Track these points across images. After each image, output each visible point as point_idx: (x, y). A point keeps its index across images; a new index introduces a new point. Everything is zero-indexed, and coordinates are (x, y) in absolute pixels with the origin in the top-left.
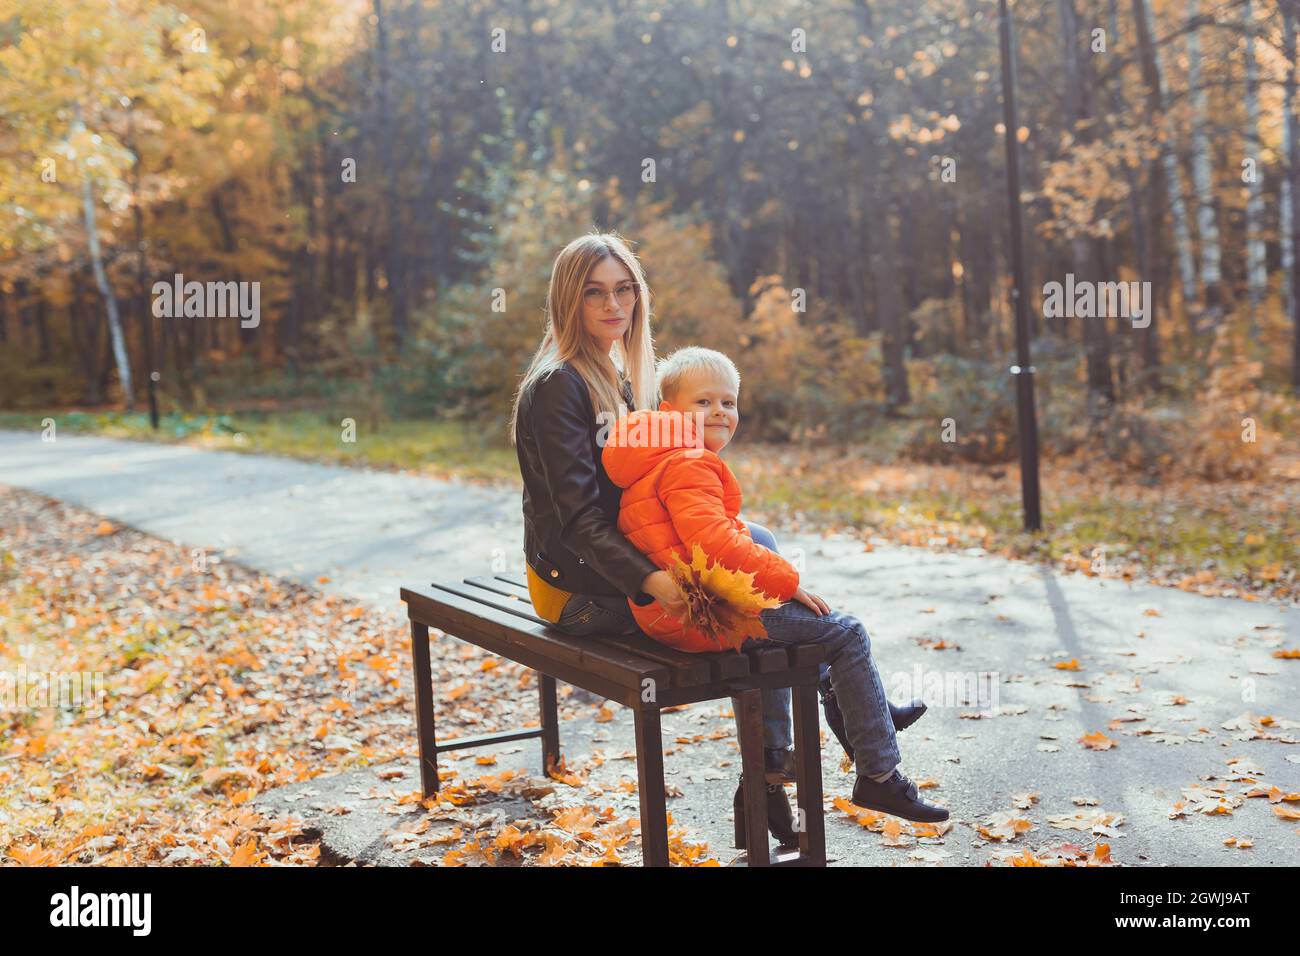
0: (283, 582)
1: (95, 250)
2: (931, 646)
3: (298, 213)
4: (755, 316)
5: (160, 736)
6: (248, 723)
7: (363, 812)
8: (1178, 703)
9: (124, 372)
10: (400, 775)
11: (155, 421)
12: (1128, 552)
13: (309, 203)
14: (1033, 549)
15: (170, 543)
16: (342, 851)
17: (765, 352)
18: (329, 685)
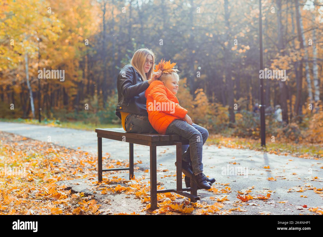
0: (69, 149)
1: (28, 77)
2: (232, 164)
3: (81, 72)
4: (196, 99)
5: (34, 174)
6: (56, 172)
7: (83, 185)
8: (294, 175)
9: (33, 109)
10: (93, 179)
11: (40, 121)
12: (287, 150)
13: (83, 70)
14: (262, 149)
15: (41, 141)
16: (76, 191)
17: (198, 109)
18: (78, 166)
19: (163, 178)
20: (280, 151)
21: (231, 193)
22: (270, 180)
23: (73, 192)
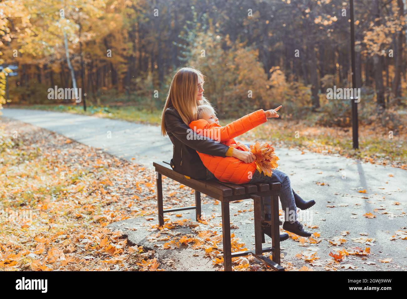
0: (121, 159)
1: (68, 56)
2: (320, 184)
3: (130, 44)
4: (271, 79)
5: (82, 205)
6: (108, 202)
7: (141, 230)
8: (396, 204)
10: (152, 219)
11: (85, 108)
12: (385, 156)
13: (134, 42)
14: (355, 155)
15: (87, 146)
16: (133, 242)
17: (274, 91)
18: (133, 191)
19: (236, 215)
20: (377, 156)
21: (320, 244)
22: (367, 217)
23: (130, 244)
